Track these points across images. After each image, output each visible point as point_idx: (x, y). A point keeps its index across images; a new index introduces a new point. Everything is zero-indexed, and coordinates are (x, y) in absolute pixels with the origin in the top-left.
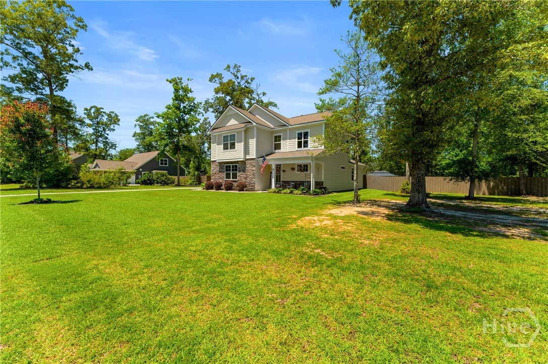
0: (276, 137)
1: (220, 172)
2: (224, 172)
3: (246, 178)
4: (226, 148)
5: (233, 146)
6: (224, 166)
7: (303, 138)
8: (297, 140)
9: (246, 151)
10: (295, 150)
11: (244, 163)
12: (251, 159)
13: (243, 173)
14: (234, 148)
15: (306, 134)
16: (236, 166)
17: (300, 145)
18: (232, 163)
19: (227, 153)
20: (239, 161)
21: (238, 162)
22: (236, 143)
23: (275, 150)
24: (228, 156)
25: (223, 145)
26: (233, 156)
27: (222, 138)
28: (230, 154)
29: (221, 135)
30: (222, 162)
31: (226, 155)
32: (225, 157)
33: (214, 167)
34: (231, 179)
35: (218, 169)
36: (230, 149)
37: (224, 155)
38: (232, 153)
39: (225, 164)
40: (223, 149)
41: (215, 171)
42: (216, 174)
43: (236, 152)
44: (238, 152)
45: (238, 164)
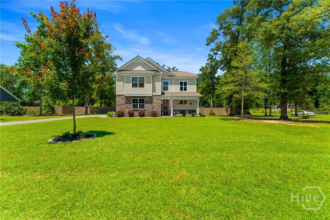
0: (164, 83)
1: (126, 103)
2: (131, 104)
3: (153, 108)
4: (134, 85)
5: (142, 85)
6: (131, 99)
7: (183, 85)
8: (179, 86)
9: (154, 90)
10: (178, 92)
11: (151, 98)
12: (157, 96)
13: (150, 105)
14: (144, 87)
15: (185, 84)
16: (144, 100)
17: (181, 89)
18: (139, 97)
19: (136, 90)
20: (146, 96)
21: (145, 97)
22: (145, 84)
23: (164, 90)
24: (137, 92)
25: (131, 84)
26: (143, 93)
27: (130, 79)
28: (139, 91)
29: (130, 76)
30: (129, 96)
31: (135, 91)
32: (134, 93)
33: (120, 99)
34: (138, 109)
35: (125, 101)
36: (139, 87)
37: (133, 91)
38: (141, 90)
39: (132, 97)
40: (132, 87)
41: (120, 102)
42: (122, 105)
43: (145, 90)
44: (146, 90)
45: (145, 99)
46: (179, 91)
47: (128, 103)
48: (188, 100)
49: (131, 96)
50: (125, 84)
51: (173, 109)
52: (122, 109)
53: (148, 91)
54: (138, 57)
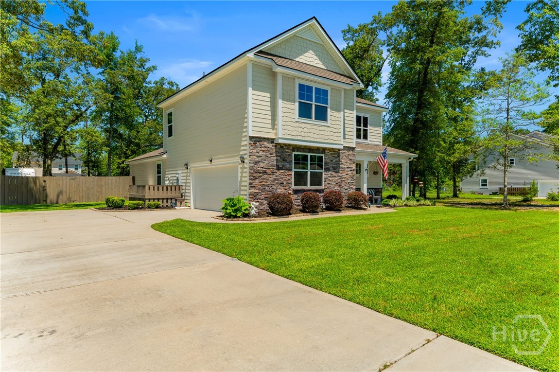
1: (278, 168)
2: (290, 170)
3: (339, 184)
4: (305, 112)
5: (322, 115)
6: (291, 155)
7: (362, 125)
8: (355, 126)
11: (336, 153)
12: (349, 148)
13: (334, 174)
14: (324, 119)
15: (365, 122)
16: (320, 159)
17: (359, 135)
18: (310, 149)
19: (309, 126)
20: (327, 149)
21: (324, 150)
22: (329, 110)
24: (311, 135)
25: (297, 104)
26: (323, 137)
27: (294, 87)
28: (315, 131)
29: (294, 78)
30: (285, 145)
31: (305, 130)
32: (303, 134)
33: (261, 153)
34: (308, 187)
35: (273, 159)
36: (315, 119)
37: (300, 130)
38: (321, 128)
39: (293, 150)
40: (300, 116)
41: (262, 165)
42: (265, 172)
43: (328, 129)
44: (331, 129)
45: (323, 155)
46: (355, 138)
47: (282, 169)
49: (289, 145)
50: (280, 103)
52: (267, 188)
53: (331, 133)
54: (314, 21)
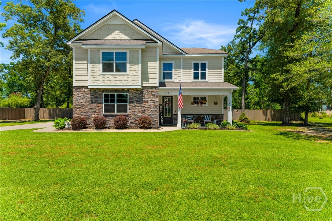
0: (165, 65)
1: (92, 102)
2: (101, 103)
3: (143, 112)
4: (107, 68)
5: (121, 68)
6: (101, 95)
7: (200, 69)
8: (192, 71)
9: (145, 76)
10: (191, 81)
11: (139, 92)
12: (152, 88)
13: (138, 105)
14: (125, 70)
15: (204, 66)
16: (125, 95)
17: (196, 77)
18: (116, 90)
19: (111, 76)
20: (130, 89)
21: (128, 90)
22: (128, 65)
23: (164, 79)
24: (113, 82)
25: (101, 65)
26: (123, 82)
27: (99, 55)
28: (116, 79)
29: (99, 50)
30: (97, 89)
31: (108, 79)
32: (106, 82)
33: (80, 95)
34: (116, 113)
35: (89, 98)
36: (116, 72)
37: (104, 79)
38: (121, 77)
39: (103, 91)
40: (103, 71)
41: (81, 101)
42: (83, 105)
43: (128, 76)
44: (130, 76)
45: (128, 93)
46: (192, 79)
47: (95, 103)
48: (209, 96)
49: (100, 89)
50: (89, 64)
51: (181, 113)
52: (84, 114)
53: (131, 79)
54: (115, 12)
